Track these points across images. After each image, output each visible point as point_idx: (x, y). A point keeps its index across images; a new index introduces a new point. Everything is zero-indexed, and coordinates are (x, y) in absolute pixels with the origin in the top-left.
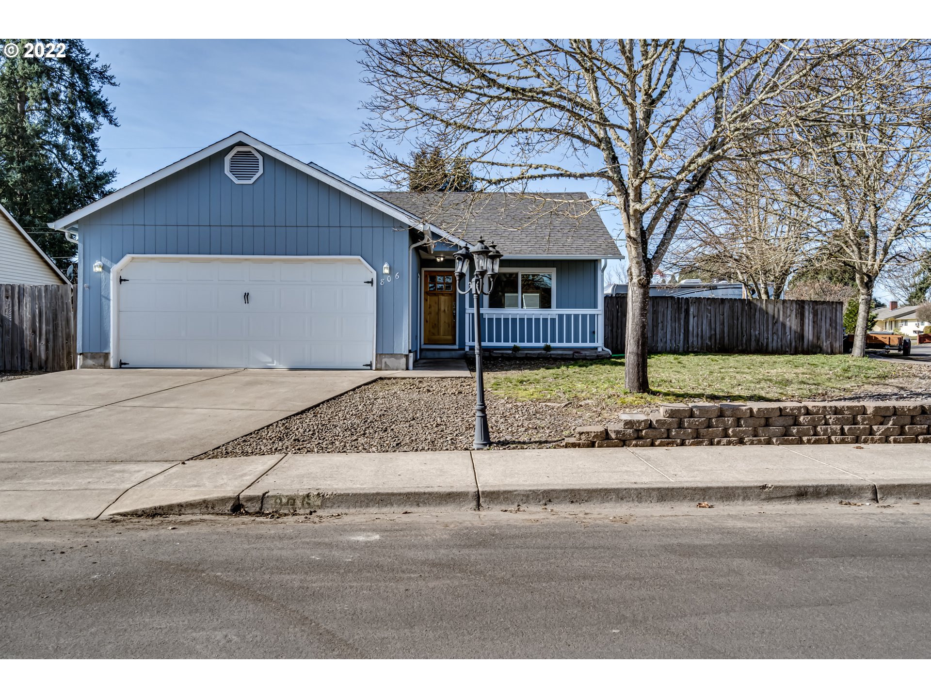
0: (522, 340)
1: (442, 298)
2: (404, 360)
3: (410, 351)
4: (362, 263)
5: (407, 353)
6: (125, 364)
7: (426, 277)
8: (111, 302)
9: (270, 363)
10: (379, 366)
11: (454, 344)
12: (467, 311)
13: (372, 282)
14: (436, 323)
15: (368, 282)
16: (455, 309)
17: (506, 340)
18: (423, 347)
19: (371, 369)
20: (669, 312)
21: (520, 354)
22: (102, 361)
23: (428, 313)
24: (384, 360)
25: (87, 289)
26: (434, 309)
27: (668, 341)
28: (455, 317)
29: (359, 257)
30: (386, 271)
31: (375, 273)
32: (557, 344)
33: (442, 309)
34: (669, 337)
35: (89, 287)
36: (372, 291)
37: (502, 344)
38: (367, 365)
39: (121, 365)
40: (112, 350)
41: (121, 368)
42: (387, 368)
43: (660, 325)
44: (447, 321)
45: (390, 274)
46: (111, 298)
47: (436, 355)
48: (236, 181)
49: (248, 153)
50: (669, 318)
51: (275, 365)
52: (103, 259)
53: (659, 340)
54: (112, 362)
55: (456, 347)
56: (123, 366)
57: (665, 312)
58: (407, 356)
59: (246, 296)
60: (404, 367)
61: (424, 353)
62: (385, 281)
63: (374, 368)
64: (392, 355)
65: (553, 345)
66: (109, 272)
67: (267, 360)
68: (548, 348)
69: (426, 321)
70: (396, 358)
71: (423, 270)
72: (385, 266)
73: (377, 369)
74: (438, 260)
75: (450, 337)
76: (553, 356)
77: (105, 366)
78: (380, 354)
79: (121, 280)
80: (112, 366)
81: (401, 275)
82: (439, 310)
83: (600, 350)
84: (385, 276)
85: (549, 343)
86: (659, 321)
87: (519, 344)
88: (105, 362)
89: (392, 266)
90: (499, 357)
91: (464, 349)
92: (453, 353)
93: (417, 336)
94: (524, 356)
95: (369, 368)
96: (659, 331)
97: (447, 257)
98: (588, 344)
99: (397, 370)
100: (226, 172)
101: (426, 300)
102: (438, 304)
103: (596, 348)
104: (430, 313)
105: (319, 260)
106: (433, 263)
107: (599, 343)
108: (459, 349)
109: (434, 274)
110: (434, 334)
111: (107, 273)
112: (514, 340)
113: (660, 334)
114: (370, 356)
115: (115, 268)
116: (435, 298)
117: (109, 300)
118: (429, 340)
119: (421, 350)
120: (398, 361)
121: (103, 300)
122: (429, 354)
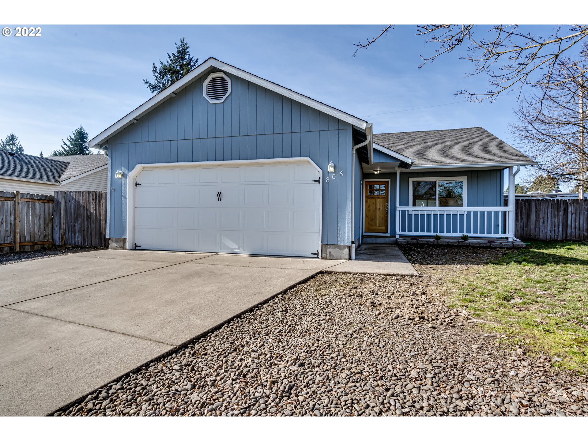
0: (442, 231)
1: (378, 200)
2: (346, 251)
3: (353, 243)
4: (311, 165)
5: (349, 244)
6: (138, 246)
7: (366, 185)
8: (128, 200)
9: (236, 249)
10: (324, 255)
11: (387, 232)
12: (398, 209)
13: (319, 181)
14: (374, 217)
15: (316, 181)
16: (388, 208)
17: (429, 231)
18: (364, 234)
19: (318, 257)
20: (550, 211)
21: (441, 242)
22: (121, 244)
23: (368, 211)
24: (329, 250)
25: (113, 191)
26: (372, 208)
27: (549, 232)
28: (387, 213)
29: (308, 159)
30: (331, 169)
31: (321, 171)
32: (472, 235)
33: (378, 208)
34: (549, 228)
35: (114, 190)
36: (319, 188)
37: (426, 234)
38: (314, 254)
39: (136, 247)
40: (128, 236)
41: (135, 249)
42: (332, 258)
43: (542, 220)
44: (381, 216)
45: (335, 172)
46: (128, 198)
47: (374, 240)
48: (211, 102)
49: (221, 78)
50: (549, 214)
51: (239, 251)
52: (123, 168)
53: (541, 230)
54: (127, 246)
55: (388, 235)
56: (137, 248)
57: (546, 210)
58: (350, 248)
59: (219, 194)
60: (347, 257)
61: (365, 239)
62: (331, 179)
63: (320, 256)
64: (336, 246)
65: (469, 235)
66: (126, 178)
67: (233, 246)
68: (465, 238)
69: (366, 216)
70: (340, 249)
71: (365, 181)
72: (330, 165)
73: (322, 258)
74: (376, 172)
75: (384, 228)
76: (471, 245)
77: (124, 248)
78: (325, 245)
79: (137, 184)
80: (127, 248)
81: (345, 173)
82: (376, 208)
83: (511, 240)
84: (330, 174)
85: (465, 234)
86: (541, 217)
87: (439, 234)
88: (124, 245)
89: (337, 165)
90: (425, 244)
91: (395, 237)
92: (387, 239)
93: (360, 227)
94: (446, 244)
95: (316, 256)
96: (541, 224)
97: (383, 170)
98: (500, 235)
99: (340, 259)
100: (204, 95)
101: (366, 202)
102: (375, 204)
103: (507, 238)
104: (369, 211)
105: (275, 163)
106: (372, 175)
107: (511, 234)
108: (391, 236)
109: (373, 184)
110: (372, 225)
111: (125, 179)
112: (435, 231)
113: (542, 227)
114: (317, 246)
115: (131, 175)
116: (373, 200)
117: (126, 199)
118: (368, 229)
119: (363, 236)
120: (341, 251)
121: (123, 199)
122: (369, 240)
